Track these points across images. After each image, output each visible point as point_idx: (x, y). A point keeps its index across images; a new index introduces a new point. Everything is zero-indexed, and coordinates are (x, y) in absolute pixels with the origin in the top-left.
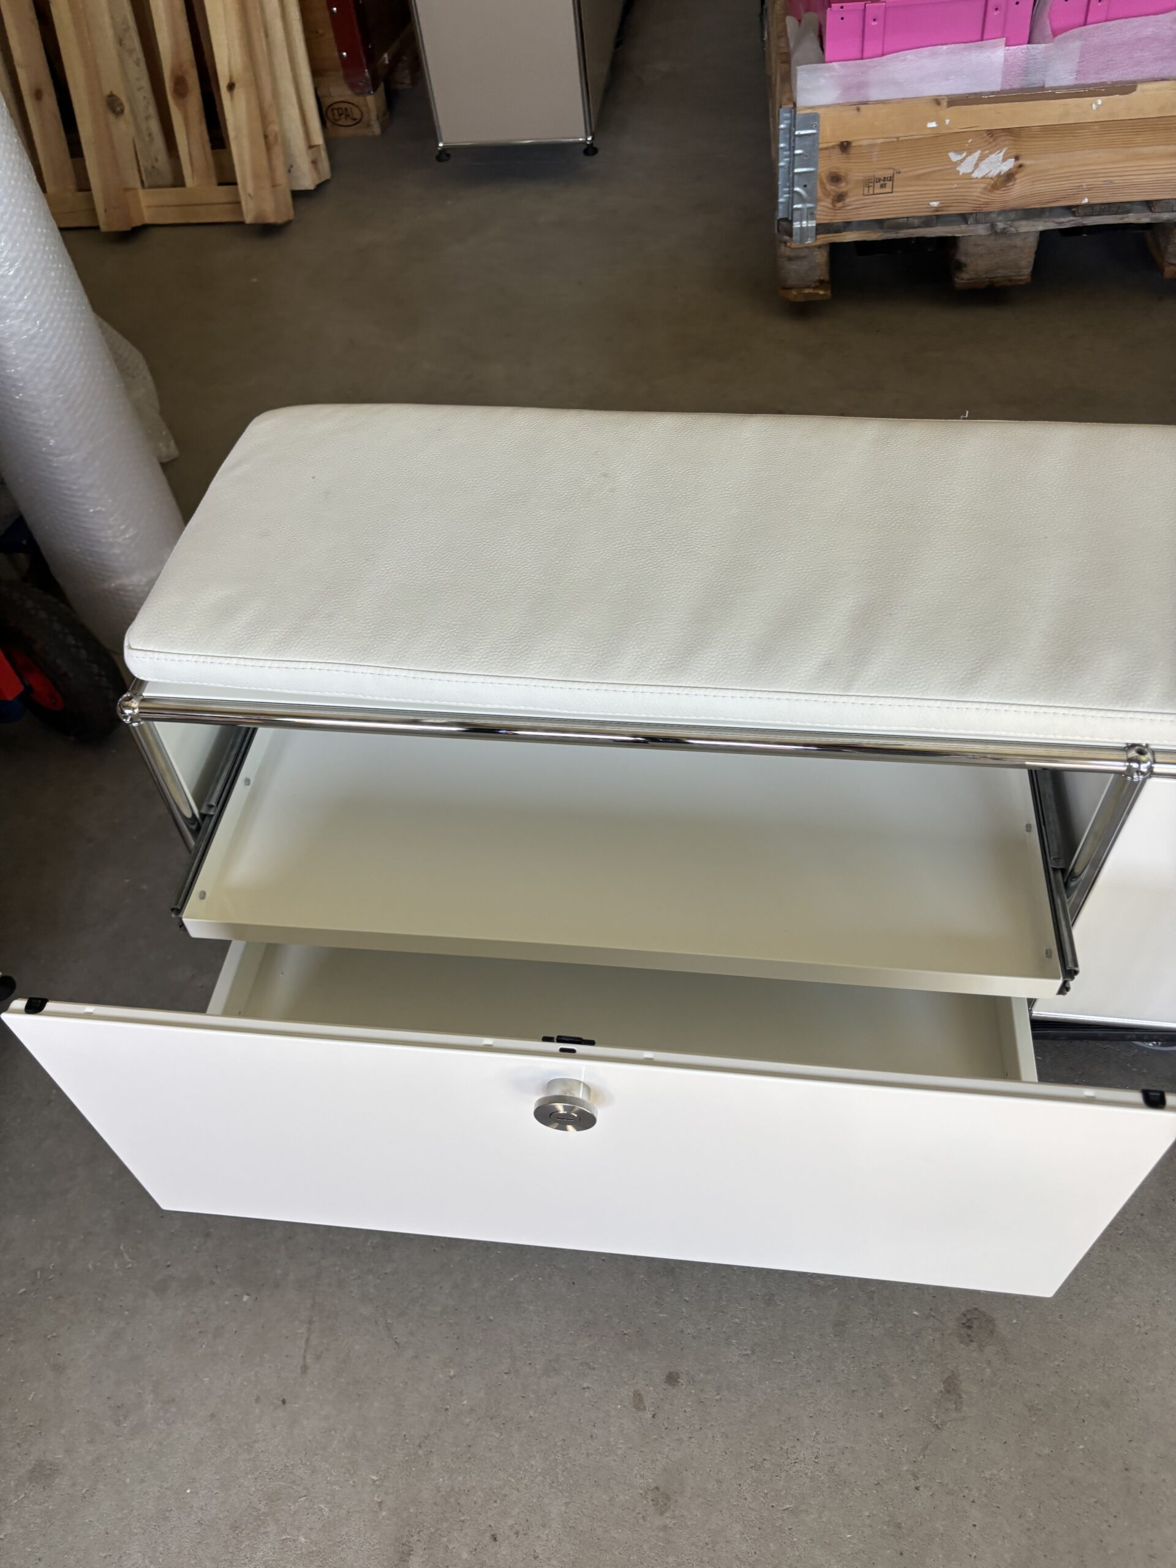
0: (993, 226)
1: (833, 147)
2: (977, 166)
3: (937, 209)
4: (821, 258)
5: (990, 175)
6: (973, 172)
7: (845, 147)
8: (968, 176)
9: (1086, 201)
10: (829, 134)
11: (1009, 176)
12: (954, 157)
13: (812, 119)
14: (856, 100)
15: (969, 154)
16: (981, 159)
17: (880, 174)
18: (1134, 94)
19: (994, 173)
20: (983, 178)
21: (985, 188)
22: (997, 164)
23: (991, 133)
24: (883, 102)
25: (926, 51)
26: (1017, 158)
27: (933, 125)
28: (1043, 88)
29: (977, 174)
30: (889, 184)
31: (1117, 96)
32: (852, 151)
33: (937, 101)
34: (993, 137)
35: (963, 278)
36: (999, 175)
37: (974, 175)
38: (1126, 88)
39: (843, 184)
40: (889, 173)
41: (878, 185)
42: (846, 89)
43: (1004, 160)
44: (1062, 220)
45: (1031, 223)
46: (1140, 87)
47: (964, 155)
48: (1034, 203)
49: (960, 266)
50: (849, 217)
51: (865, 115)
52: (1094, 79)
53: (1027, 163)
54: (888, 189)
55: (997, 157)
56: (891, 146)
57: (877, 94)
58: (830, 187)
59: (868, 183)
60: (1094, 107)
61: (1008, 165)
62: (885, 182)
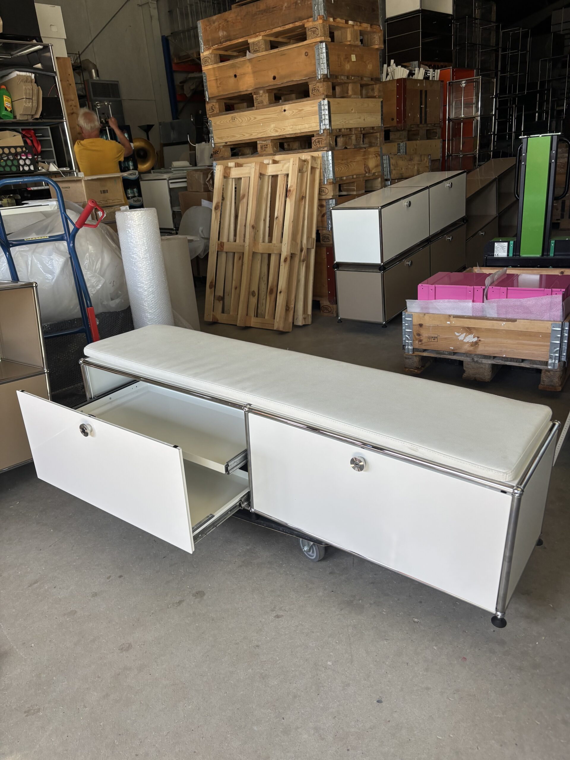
0: (473, 359)
1: (417, 325)
2: (465, 338)
3: (453, 350)
4: (416, 360)
5: (470, 341)
6: (464, 340)
7: (421, 325)
8: (462, 341)
9: (504, 356)
10: (416, 321)
11: (476, 343)
12: (457, 334)
13: (410, 316)
14: (424, 312)
15: (462, 334)
16: (466, 336)
17: (433, 335)
18: (516, 322)
19: (471, 341)
20: (467, 342)
21: (468, 346)
22: (471, 339)
23: (468, 328)
24: (433, 314)
25: (446, 300)
26: (478, 338)
27: (449, 323)
28: (486, 316)
30: (436, 339)
31: (510, 322)
32: (423, 327)
33: (450, 316)
34: (469, 330)
35: (465, 375)
36: (473, 342)
37: (465, 341)
38: (514, 320)
39: (421, 337)
40: (436, 336)
41: (432, 339)
42: (422, 308)
43: (474, 337)
44: (497, 361)
45: (486, 360)
46: (518, 320)
47: (460, 334)
48: (486, 353)
49: (464, 371)
50: (424, 348)
51: (427, 317)
52: (503, 316)
53: (482, 339)
54: (436, 341)
55: (471, 336)
56: (436, 327)
57: (431, 311)
58: (417, 337)
59: (429, 338)
60: (502, 324)
61: (475, 339)
62: (435, 338)
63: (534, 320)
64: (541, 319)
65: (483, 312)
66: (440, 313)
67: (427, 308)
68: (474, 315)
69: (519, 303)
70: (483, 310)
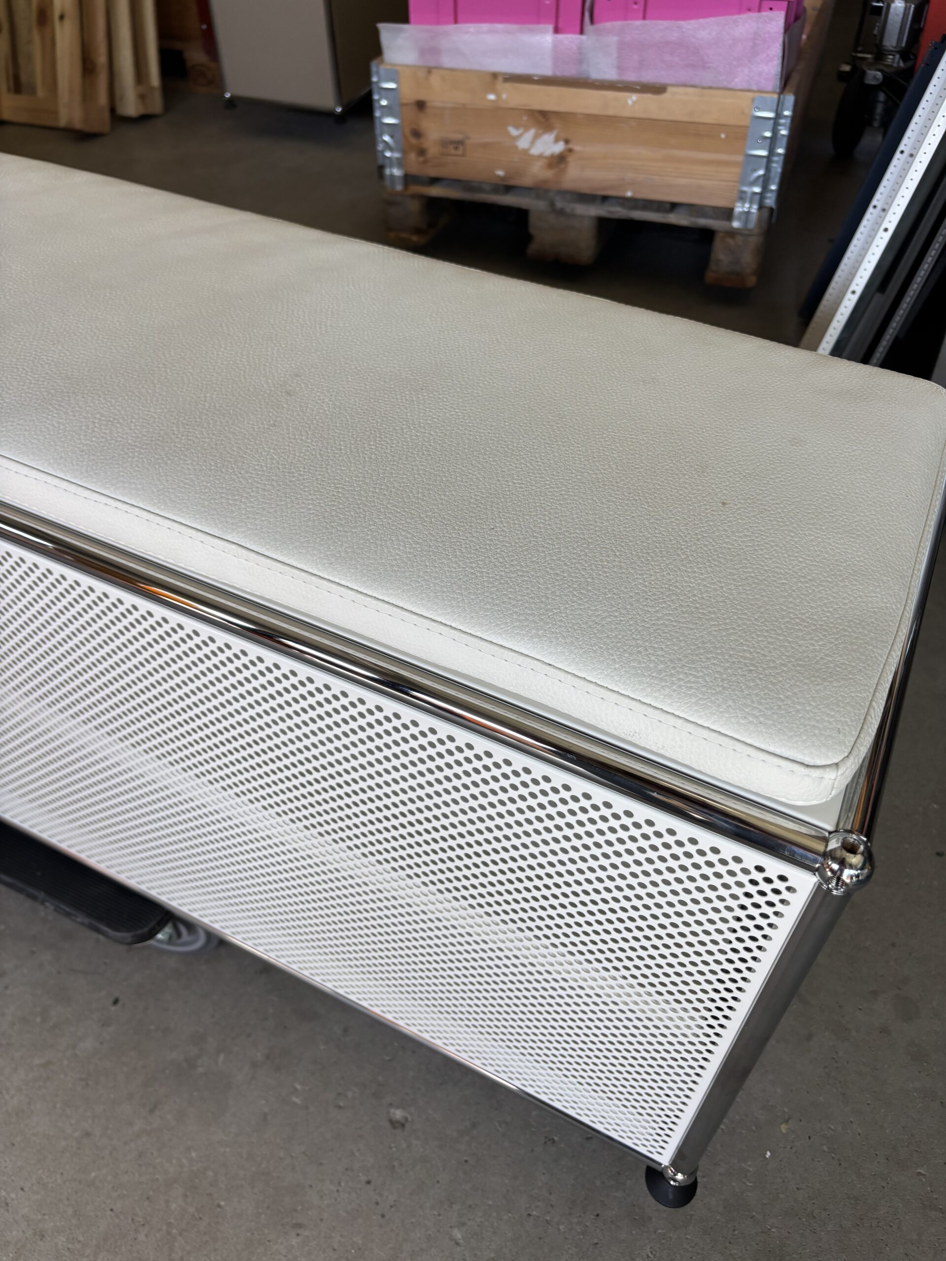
0: (552, 204)
1: (412, 104)
2: (533, 143)
3: (503, 179)
4: (414, 207)
5: (545, 153)
6: (530, 148)
7: (421, 105)
8: (526, 152)
9: (629, 194)
10: (409, 92)
11: (562, 158)
12: (513, 132)
13: (393, 75)
14: (427, 64)
15: (526, 130)
16: (536, 137)
17: (452, 136)
18: (664, 95)
19: (548, 153)
20: (539, 155)
21: (542, 167)
22: (550, 145)
23: (542, 113)
24: (451, 69)
25: (485, 27)
26: (567, 142)
27: (492, 97)
28: (588, 77)
29: (535, 151)
30: (461, 147)
31: (650, 95)
32: (428, 110)
33: (495, 75)
34: (543, 120)
35: (533, 248)
36: (552, 156)
37: (531, 152)
38: (658, 89)
39: (423, 140)
40: (461, 137)
41: (452, 146)
42: (422, 52)
43: (557, 140)
44: (611, 208)
46: (670, 89)
47: (521, 131)
48: (584, 188)
49: (528, 238)
50: (433, 172)
51: (435, 80)
52: (631, 77)
53: (577, 148)
54: (460, 152)
55: (549, 138)
56: (460, 111)
57: (448, 61)
58: (413, 141)
59: (445, 143)
60: (630, 102)
61: (559, 147)
62: (458, 144)
63: (710, 88)
64: (725, 84)
65: (580, 62)
66: (466, 66)
67: (434, 51)
68: (558, 73)
69: (674, 36)
70: (580, 58)
